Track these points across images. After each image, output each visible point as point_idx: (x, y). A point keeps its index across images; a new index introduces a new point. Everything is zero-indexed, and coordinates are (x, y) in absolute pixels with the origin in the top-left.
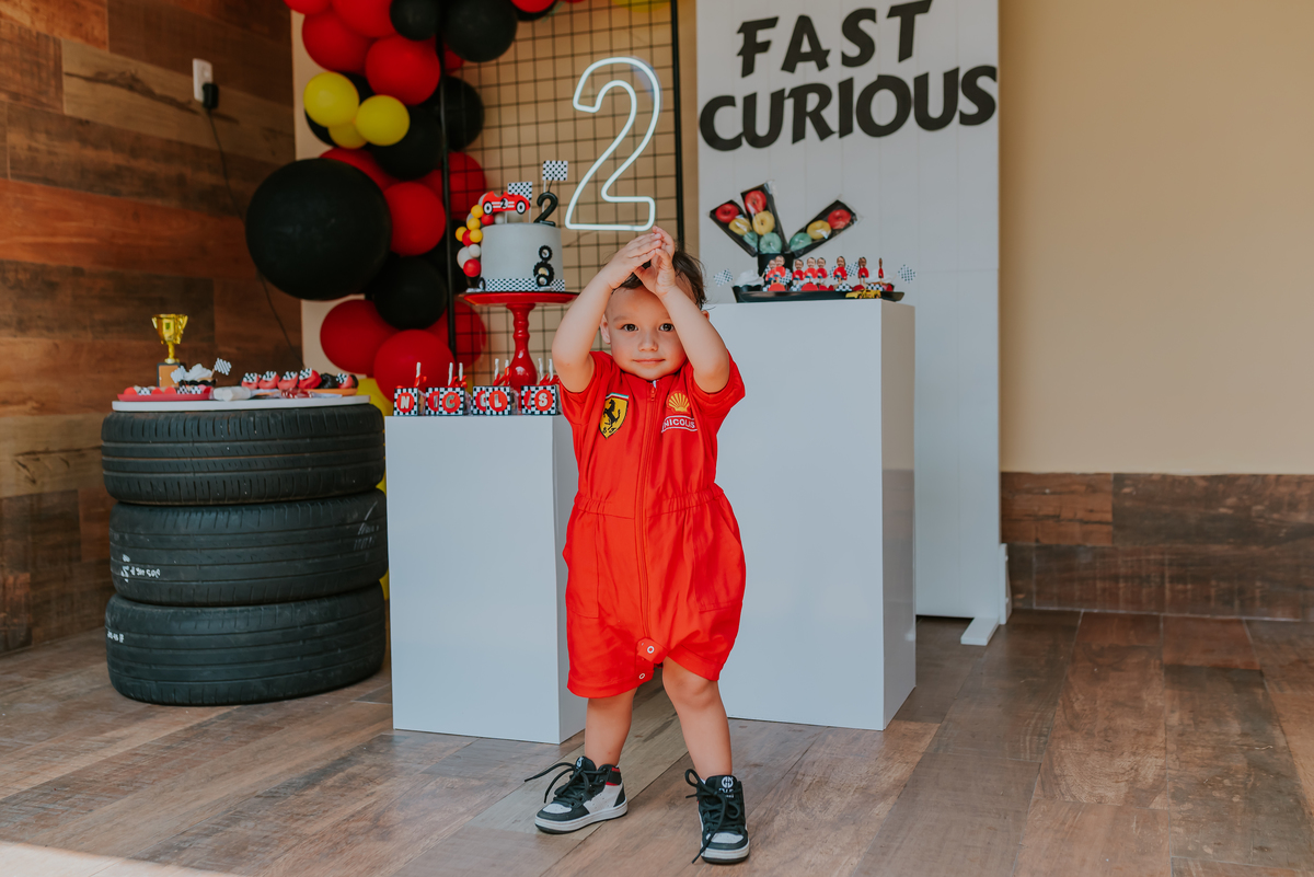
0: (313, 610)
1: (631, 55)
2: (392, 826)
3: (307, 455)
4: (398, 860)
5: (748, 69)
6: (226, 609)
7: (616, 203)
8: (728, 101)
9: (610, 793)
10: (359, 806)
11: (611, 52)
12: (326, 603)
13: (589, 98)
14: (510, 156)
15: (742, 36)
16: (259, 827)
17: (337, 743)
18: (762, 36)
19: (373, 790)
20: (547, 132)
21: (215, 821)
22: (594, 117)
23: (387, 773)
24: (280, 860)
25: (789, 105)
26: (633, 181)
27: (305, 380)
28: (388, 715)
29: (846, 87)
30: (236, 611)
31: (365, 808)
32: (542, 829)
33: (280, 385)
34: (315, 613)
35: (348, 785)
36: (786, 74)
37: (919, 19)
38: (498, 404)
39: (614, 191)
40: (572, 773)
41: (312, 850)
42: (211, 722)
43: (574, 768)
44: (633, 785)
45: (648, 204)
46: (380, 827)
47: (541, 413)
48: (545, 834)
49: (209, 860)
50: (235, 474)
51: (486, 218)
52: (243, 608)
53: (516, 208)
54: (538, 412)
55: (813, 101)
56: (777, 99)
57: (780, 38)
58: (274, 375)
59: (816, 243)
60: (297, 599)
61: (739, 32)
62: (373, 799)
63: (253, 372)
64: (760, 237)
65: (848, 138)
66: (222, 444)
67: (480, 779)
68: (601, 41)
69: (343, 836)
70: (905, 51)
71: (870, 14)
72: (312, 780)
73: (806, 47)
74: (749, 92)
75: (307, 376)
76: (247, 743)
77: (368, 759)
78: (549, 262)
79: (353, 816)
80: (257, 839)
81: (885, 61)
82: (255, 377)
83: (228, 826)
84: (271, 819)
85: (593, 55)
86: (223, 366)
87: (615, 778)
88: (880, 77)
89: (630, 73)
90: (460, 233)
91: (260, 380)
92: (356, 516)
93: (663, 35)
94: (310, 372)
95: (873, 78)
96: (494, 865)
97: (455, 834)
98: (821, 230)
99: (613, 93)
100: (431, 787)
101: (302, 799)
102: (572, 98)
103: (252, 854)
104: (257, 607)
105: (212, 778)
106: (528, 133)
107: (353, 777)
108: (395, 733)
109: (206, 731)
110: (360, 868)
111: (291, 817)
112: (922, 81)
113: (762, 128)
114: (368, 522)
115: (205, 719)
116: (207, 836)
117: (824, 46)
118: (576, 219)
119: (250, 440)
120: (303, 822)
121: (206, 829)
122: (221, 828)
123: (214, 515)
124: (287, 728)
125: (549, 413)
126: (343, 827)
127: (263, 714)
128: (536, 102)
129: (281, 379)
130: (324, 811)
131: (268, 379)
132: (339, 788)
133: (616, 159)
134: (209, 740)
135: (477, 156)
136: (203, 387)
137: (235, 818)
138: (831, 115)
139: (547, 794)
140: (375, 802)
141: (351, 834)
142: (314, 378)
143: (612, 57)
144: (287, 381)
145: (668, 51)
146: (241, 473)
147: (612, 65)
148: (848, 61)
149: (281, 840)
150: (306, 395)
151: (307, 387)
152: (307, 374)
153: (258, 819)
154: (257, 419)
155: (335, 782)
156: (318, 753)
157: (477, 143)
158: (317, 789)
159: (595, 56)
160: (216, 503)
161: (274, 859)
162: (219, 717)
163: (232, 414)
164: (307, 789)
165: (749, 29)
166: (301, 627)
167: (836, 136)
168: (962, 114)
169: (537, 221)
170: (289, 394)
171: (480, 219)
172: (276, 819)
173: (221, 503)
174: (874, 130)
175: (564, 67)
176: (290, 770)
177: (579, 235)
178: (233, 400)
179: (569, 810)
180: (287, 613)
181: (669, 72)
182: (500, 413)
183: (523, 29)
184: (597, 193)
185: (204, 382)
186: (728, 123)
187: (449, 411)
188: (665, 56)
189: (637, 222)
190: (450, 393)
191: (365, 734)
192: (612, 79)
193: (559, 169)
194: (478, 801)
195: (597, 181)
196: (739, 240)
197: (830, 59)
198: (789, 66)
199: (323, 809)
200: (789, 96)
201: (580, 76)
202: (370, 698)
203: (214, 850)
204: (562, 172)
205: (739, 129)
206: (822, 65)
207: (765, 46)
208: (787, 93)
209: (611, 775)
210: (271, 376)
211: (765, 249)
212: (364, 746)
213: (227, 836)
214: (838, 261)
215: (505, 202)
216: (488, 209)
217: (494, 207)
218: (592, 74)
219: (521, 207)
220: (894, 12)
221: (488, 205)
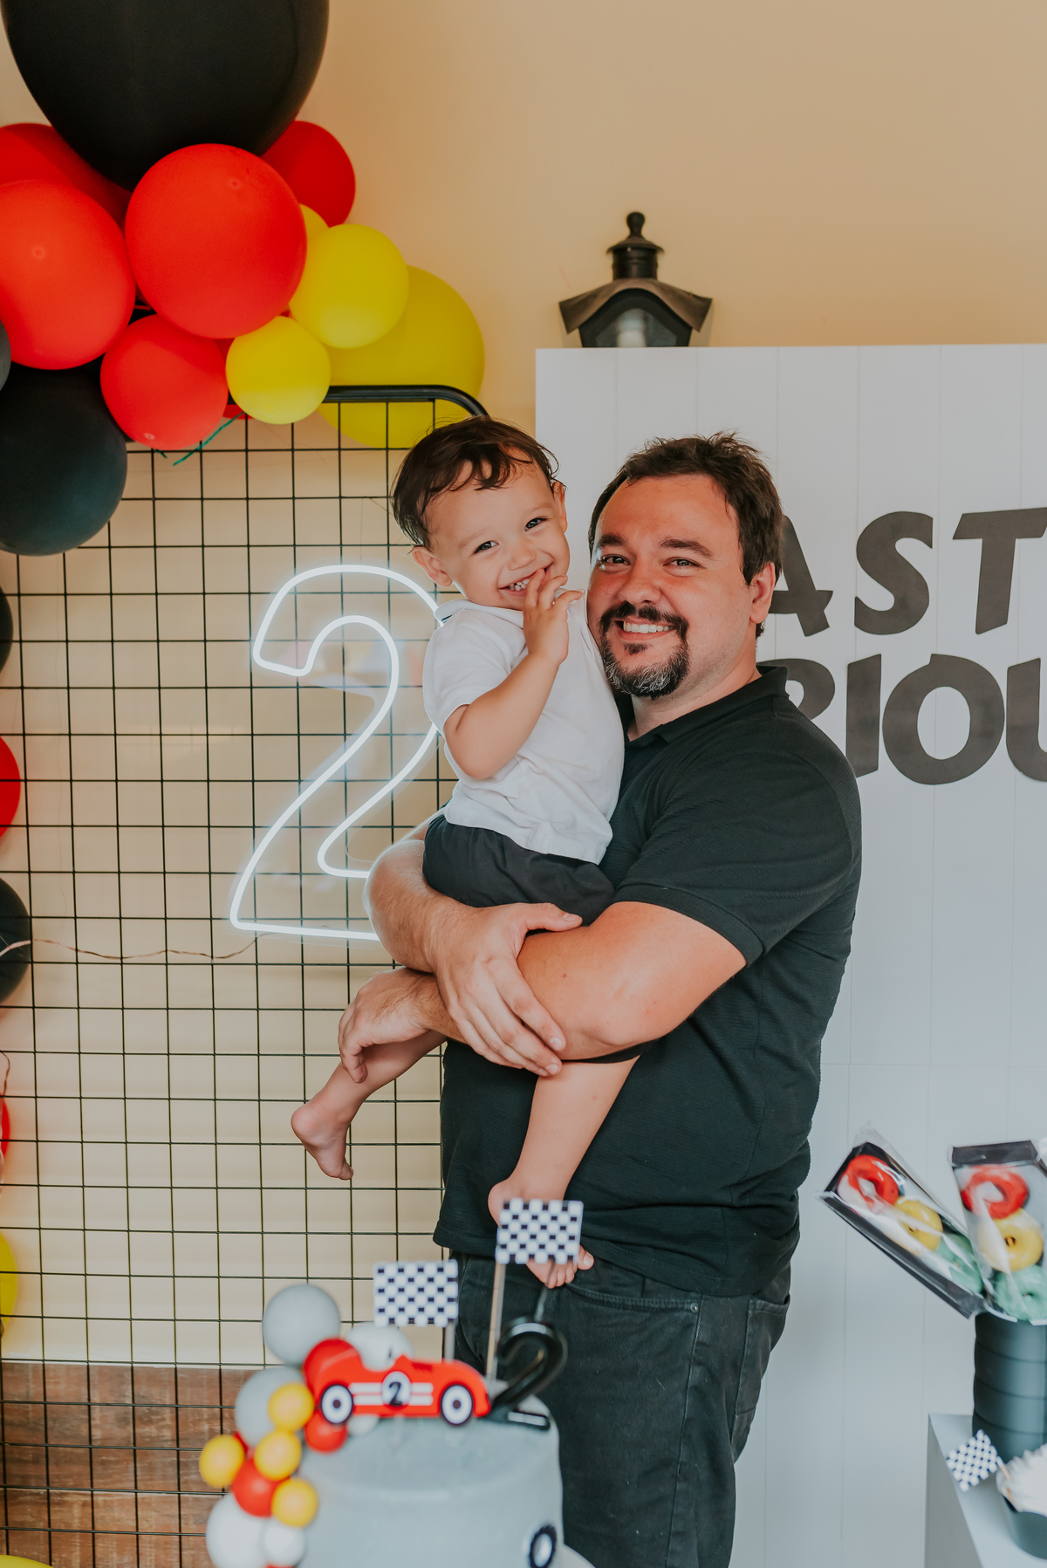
7: (348, 879)
11: (338, 547)
13: (291, 643)
22: (299, 687)
29: (864, 674)
39: (344, 854)
64: (996, 1275)
68: (318, 521)
70: (991, 610)
81: (949, 627)
88: (938, 660)
89: (385, 600)
90: (216, 1457)
95: (924, 661)
99: (343, 641)
102: (248, 642)
112: (1024, 675)
117: (819, 585)
118: (253, 909)
133: (349, 787)
143: (343, 559)
147: (343, 578)
148: (866, 619)
159: (302, 554)
174: (923, 769)
175: (226, 570)
184: (304, 855)
192: (343, 610)
195: (304, 830)
197: (827, 611)
201: (268, 595)
206: (814, 624)
211: (1012, 1308)
215: (399, 1385)
216: (337, 1404)
217: (359, 1401)
218: (295, 593)
219: (457, 1405)
220: (969, 526)
221: (335, 1393)
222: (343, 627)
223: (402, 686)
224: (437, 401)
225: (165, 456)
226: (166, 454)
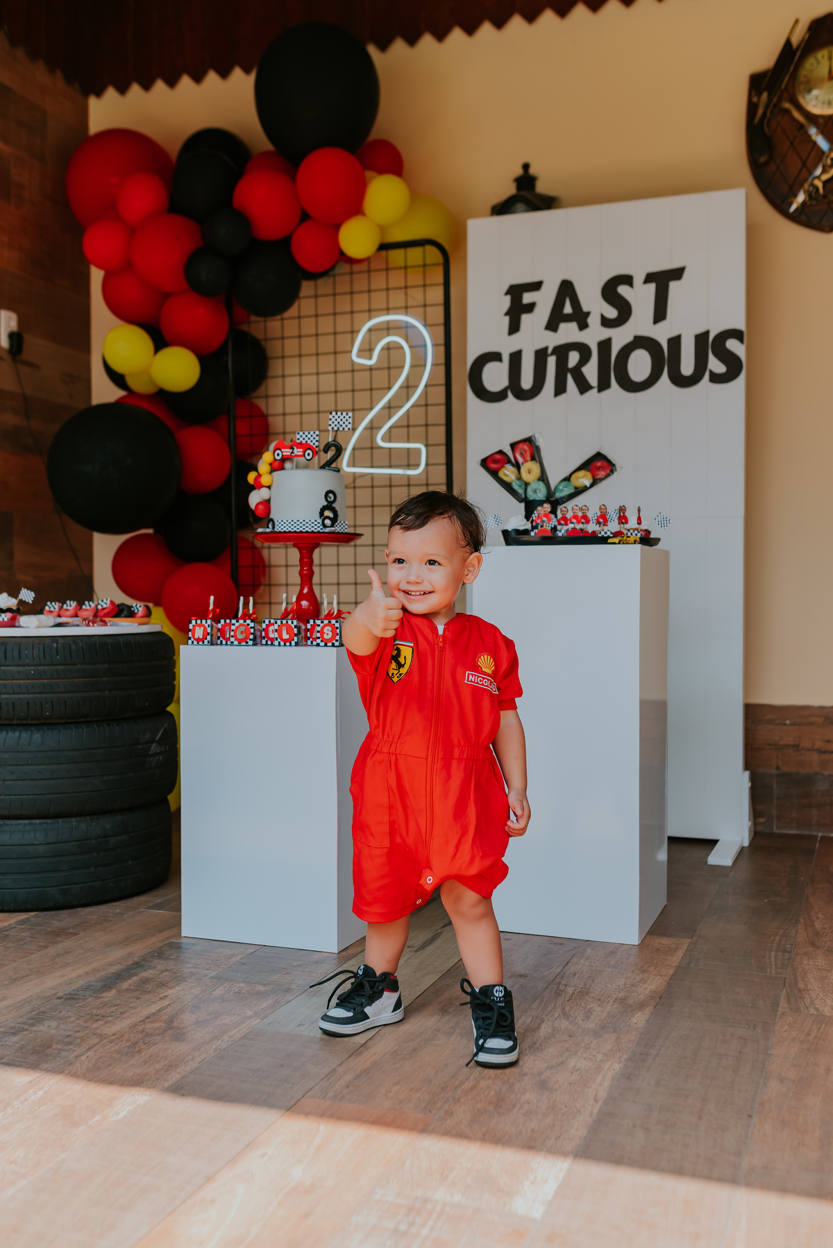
0: (107, 823)
1: (406, 314)
2: (186, 1027)
3: (105, 679)
4: (192, 1059)
5: (514, 328)
6: (26, 822)
7: (390, 449)
8: (496, 357)
9: (389, 999)
10: (153, 1009)
11: (388, 310)
12: (119, 818)
13: (367, 351)
14: (292, 404)
15: (508, 298)
16: (62, 1026)
17: (130, 949)
18: (527, 298)
19: (166, 994)
20: (327, 382)
21: (20, 1020)
22: (371, 369)
23: (179, 978)
24: (83, 1058)
25: (552, 362)
26: (406, 428)
27: (104, 609)
28: (178, 923)
29: (605, 345)
30: (35, 824)
31: (159, 1010)
32: (326, 1032)
33: (80, 613)
34: (108, 827)
35: (142, 989)
36: (549, 333)
37: (674, 286)
38: (285, 636)
39: (389, 437)
40: (353, 980)
41: (113, 1049)
42: (10, 928)
43: (355, 975)
44: (409, 992)
45: (419, 450)
46: (172, 1029)
47: (326, 645)
48: (328, 1037)
49: (17, 1057)
50: (39, 695)
51: (276, 464)
52: (42, 821)
53: (304, 455)
54: (322, 644)
55: (574, 358)
56: (541, 355)
57: (544, 300)
58: (74, 604)
59: (579, 491)
60: (93, 813)
61: (507, 293)
62: (166, 1002)
63: (55, 601)
64: (527, 484)
65: (606, 393)
66: (27, 668)
67: (265, 985)
68: (378, 299)
69: (140, 1036)
70: (660, 314)
71: (627, 280)
72: (109, 983)
73: (568, 309)
74: (514, 349)
75: (105, 606)
76: (45, 947)
77: (160, 964)
78: (334, 505)
79: (148, 1018)
80: (60, 1038)
81: (641, 323)
82: (57, 605)
83: (33, 1025)
84: (72, 1019)
85: (371, 312)
86: (27, 595)
87: (393, 986)
88: (636, 338)
89: (404, 330)
90: (251, 477)
91: (61, 608)
92: (148, 736)
93: (437, 295)
94: (108, 602)
95: (630, 339)
96: (282, 1066)
97: (244, 1037)
98: (584, 479)
99: (388, 348)
100: (219, 991)
101: (100, 1001)
102: (351, 352)
103: (56, 1052)
104: (55, 820)
105: (15, 980)
106: (309, 383)
107: (147, 981)
108: (184, 940)
109: (7, 936)
110: (158, 1066)
111: (91, 1018)
112: (675, 342)
113: (527, 382)
114: (159, 742)
115: (5, 924)
116: (14, 1034)
117: (585, 308)
118: (353, 463)
119: (53, 665)
120: (103, 1023)
121: (12, 1028)
122: (26, 1027)
123: (17, 733)
124: (82, 934)
125: (333, 645)
126: (140, 1028)
127: (59, 921)
128: (317, 354)
129: (81, 608)
130: (122, 1013)
131: (69, 608)
132: (134, 991)
133: (390, 408)
134: (10, 944)
135: (261, 403)
136: (9, 615)
137: (39, 1018)
138: (591, 371)
139: (329, 1001)
140: (168, 1005)
141: (147, 1035)
142: (112, 607)
143: (388, 314)
144: (86, 610)
145: (440, 310)
146: (44, 695)
147: (388, 322)
148: (606, 322)
149: (83, 1039)
150: (105, 623)
151: (107, 615)
152: (105, 604)
153: (60, 1019)
154: (60, 645)
155: (130, 985)
156: (113, 958)
157: (261, 391)
158: (114, 992)
159: (373, 313)
160: (19, 722)
161: (77, 1057)
162: (18, 923)
163: (37, 641)
164: (105, 991)
165: (516, 292)
166: (96, 839)
167: (595, 390)
168: (711, 373)
169: (323, 467)
170: (89, 622)
171: (271, 464)
172: (77, 1019)
173: (24, 722)
174: (631, 386)
175: (343, 323)
176: (87, 973)
177: (355, 477)
178: (38, 627)
179: (351, 1014)
180: (83, 826)
181: (441, 330)
182: (288, 644)
183: (307, 288)
184: (373, 439)
185: (9, 610)
186: (495, 376)
187: (240, 641)
188: (437, 314)
189: (409, 466)
190: (241, 625)
191: (155, 941)
192: (388, 335)
193: (344, 420)
194: (264, 1005)
195: (372, 428)
196: (507, 486)
197: (590, 320)
198: (552, 325)
199: (120, 1011)
200: (552, 354)
201: (358, 331)
202: (158, 907)
203: (21, 1048)
204: (347, 423)
205: (505, 383)
206: (583, 325)
207: (530, 308)
208: (550, 351)
209: (389, 982)
210: (71, 605)
211: (531, 496)
212: (156, 952)
213: (33, 1035)
214: (600, 509)
215: (293, 449)
216: (278, 455)
217: (284, 454)
218: (370, 330)
219: (309, 455)
220: (649, 278)
221: (278, 451)
222: (388, 343)
223: (412, 366)
224: (426, 246)
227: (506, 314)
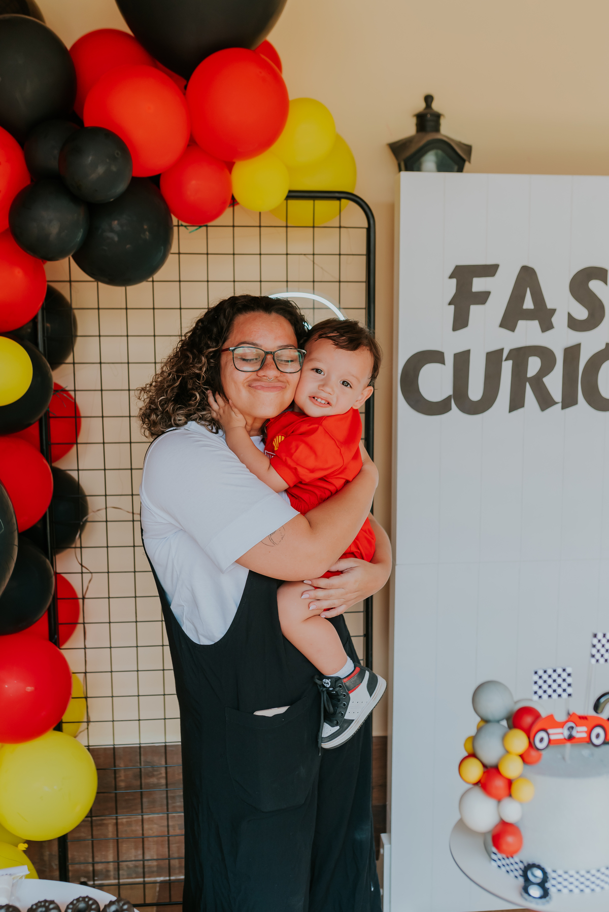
5: (460, 321)
8: (436, 357)
15: (453, 283)
18: (479, 284)
25: (507, 367)
29: (572, 353)
36: (504, 331)
55: (534, 365)
56: (494, 359)
57: (500, 289)
61: (451, 277)
65: (571, 410)
71: (600, 274)
73: (528, 304)
74: (461, 349)
93: (356, 268)
95: (602, 346)
113: (475, 391)
117: (550, 305)
138: (554, 383)
148: (574, 324)
165: (463, 275)
167: (560, 405)
174: (601, 404)
186: (435, 382)
197: (554, 320)
198: (509, 322)
200: (507, 358)
205: (448, 391)
206: (547, 326)
207: (482, 298)
208: (505, 354)
215: (571, 728)
216: (541, 740)
217: (552, 737)
219: (598, 736)
221: (542, 734)
224: (343, 201)
225: (187, 229)
226: (188, 228)
227: (450, 304)
